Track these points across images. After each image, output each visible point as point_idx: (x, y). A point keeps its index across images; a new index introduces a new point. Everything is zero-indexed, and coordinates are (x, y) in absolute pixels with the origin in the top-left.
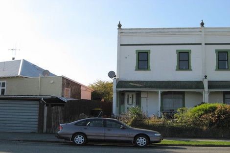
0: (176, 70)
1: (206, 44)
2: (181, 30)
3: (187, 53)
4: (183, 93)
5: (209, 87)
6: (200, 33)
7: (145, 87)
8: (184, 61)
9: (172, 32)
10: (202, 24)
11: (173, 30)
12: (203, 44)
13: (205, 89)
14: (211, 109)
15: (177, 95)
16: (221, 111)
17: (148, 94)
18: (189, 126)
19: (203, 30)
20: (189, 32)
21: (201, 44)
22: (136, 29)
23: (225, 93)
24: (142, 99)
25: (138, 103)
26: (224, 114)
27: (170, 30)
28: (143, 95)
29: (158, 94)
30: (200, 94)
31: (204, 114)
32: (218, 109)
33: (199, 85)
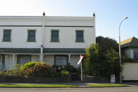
0: (27, 42)
1: (45, 26)
2: (31, 18)
3: (34, 31)
4: (30, 56)
5: (44, 52)
6: (42, 19)
7: (6, 52)
8: (31, 36)
9: (25, 18)
10: (44, 14)
11: (27, 17)
12: (44, 26)
13: (41, 53)
14: (32, 65)
15: (27, 57)
16: (37, 66)
17: (9, 56)
18: (17, 76)
19: (44, 18)
20: (36, 19)
21: (42, 26)
22: (4, 16)
23: (55, 56)
24: (6, 59)
25: (3, 61)
26: (39, 68)
27: (24, 17)
28: (6, 57)
29: (13, 56)
30: (39, 56)
31: (28, 68)
32: (35, 65)
33: (38, 51)
